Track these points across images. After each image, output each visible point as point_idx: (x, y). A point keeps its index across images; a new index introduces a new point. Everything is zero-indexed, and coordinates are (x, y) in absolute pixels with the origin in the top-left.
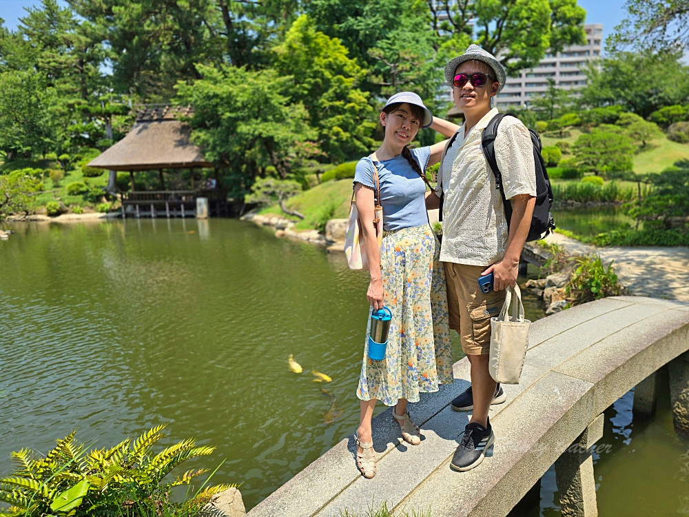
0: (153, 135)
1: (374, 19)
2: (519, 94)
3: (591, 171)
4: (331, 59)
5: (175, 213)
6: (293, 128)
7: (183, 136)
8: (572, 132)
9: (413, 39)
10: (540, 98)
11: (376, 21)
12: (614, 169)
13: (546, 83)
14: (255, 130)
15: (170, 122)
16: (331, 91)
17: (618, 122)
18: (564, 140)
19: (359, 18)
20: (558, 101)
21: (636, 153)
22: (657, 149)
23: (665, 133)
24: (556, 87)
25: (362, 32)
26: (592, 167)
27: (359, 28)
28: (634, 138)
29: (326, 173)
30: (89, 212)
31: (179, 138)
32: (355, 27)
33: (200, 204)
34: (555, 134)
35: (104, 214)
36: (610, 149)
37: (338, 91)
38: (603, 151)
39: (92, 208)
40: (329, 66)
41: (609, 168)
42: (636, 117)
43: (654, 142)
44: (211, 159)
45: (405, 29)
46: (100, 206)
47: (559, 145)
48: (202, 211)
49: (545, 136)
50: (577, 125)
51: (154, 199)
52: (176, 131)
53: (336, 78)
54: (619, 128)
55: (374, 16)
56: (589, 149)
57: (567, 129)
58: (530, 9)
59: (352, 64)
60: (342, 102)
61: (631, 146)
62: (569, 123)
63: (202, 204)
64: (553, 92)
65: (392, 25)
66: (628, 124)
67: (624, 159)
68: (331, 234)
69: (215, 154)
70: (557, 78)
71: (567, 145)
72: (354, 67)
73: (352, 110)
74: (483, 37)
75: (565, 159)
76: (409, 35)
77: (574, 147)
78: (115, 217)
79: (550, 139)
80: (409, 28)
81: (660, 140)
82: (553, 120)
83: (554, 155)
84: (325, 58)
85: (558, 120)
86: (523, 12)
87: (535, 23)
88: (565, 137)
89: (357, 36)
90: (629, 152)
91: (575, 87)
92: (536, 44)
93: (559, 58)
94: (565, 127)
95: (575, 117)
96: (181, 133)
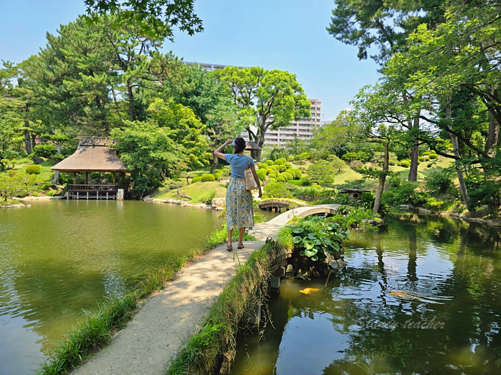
0: (92, 154)
1: (207, 99)
2: (277, 135)
3: (316, 182)
4: (189, 120)
5: (101, 197)
6: (178, 156)
7: (111, 155)
8: (306, 162)
9: (227, 109)
10: (290, 143)
11: (208, 100)
12: (326, 182)
13: (292, 135)
14: (160, 156)
15: (102, 147)
16: (188, 135)
17: (327, 159)
18: (302, 166)
19: (199, 97)
20: (299, 145)
21: (336, 175)
22: (345, 173)
23: (349, 165)
24: (298, 138)
25: (200, 104)
26: (316, 181)
27: (199, 102)
28: (335, 167)
29: (194, 178)
30: (42, 196)
31: (108, 157)
32: (197, 101)
33: (120, 192)
34: (298, 162)
35: (52, 197)
36: (323, 173)
37: (193, 136)
38: (321, 173)
39: (44, 193)
40: (188, 123)
41: (324, 181)
42: (335, 157)
43: (344, 170)
44: (131, 169)
45: (222, 103)
46: (49, 192)
47: (300, 168)
48: (121, 196)
49: (293, 163)
50: (309, 159)
51: (89, 189)
52: (106, 152)
53: (191, 129)
54: (328, 162)
55: (207, 97)
56: (314, 172)
57: (304, 161)
58: (285, 100)
59: (198, 122)
60: (195, 142)
61: (333, 171)
62: (305, 157)
63: (121, 192)
64: (296, 140)
65: (215, 101)
66: (332, 160)
67: (330, 177)
68: (215, 204)
69: (133, 166)
70: (298, 133)
71: (304, 169)
72: (199, 124)
73: (200, 146)
74: (260, 108)
75: (303, 176)
76: (224, 107)
77: (307, 171)
78: (60, 199)
79: (295, 165)
80: (224, 103)
81: (347, 168)
82: (297, 156)
83: (298, 174)
84: (186, 119)
85: (299, 156)
86: (282, 101)
87: (287, 107)
88: (303, 164)
89: (198, 106)
90: (333, 174)
91: (308, 138)
92: (288, 117)
93: (298, 122)
94: (303, 159)
95: (308, 155)
96: (110, 153)
